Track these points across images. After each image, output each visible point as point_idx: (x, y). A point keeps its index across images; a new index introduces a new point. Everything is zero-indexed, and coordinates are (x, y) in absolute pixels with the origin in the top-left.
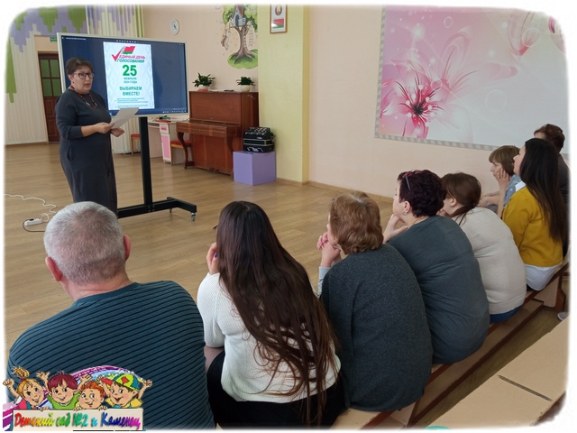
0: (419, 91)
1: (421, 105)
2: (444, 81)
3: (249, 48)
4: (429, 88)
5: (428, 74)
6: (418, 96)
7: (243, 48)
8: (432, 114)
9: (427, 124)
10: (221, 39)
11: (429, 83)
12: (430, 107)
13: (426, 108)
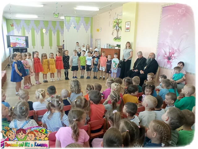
0: (170, 52)
1: (170, 57)
2: (179, 49)
3: (119, 36)
4: (173, 51)
5: (173, 47)
6: (169, 54)
7: (117, 36)
8: (174, 60)
9: (172, 64)
10: (112, 33)
11: (174, 50)
12: (173, 58)
13: (172, 58)
